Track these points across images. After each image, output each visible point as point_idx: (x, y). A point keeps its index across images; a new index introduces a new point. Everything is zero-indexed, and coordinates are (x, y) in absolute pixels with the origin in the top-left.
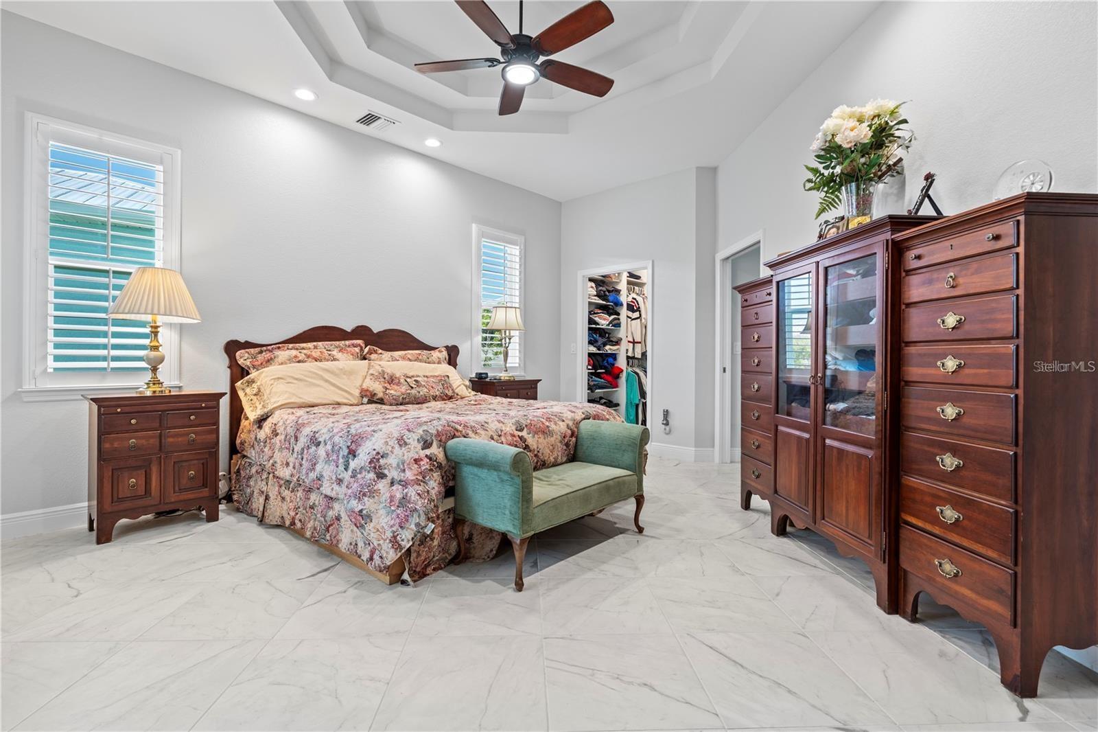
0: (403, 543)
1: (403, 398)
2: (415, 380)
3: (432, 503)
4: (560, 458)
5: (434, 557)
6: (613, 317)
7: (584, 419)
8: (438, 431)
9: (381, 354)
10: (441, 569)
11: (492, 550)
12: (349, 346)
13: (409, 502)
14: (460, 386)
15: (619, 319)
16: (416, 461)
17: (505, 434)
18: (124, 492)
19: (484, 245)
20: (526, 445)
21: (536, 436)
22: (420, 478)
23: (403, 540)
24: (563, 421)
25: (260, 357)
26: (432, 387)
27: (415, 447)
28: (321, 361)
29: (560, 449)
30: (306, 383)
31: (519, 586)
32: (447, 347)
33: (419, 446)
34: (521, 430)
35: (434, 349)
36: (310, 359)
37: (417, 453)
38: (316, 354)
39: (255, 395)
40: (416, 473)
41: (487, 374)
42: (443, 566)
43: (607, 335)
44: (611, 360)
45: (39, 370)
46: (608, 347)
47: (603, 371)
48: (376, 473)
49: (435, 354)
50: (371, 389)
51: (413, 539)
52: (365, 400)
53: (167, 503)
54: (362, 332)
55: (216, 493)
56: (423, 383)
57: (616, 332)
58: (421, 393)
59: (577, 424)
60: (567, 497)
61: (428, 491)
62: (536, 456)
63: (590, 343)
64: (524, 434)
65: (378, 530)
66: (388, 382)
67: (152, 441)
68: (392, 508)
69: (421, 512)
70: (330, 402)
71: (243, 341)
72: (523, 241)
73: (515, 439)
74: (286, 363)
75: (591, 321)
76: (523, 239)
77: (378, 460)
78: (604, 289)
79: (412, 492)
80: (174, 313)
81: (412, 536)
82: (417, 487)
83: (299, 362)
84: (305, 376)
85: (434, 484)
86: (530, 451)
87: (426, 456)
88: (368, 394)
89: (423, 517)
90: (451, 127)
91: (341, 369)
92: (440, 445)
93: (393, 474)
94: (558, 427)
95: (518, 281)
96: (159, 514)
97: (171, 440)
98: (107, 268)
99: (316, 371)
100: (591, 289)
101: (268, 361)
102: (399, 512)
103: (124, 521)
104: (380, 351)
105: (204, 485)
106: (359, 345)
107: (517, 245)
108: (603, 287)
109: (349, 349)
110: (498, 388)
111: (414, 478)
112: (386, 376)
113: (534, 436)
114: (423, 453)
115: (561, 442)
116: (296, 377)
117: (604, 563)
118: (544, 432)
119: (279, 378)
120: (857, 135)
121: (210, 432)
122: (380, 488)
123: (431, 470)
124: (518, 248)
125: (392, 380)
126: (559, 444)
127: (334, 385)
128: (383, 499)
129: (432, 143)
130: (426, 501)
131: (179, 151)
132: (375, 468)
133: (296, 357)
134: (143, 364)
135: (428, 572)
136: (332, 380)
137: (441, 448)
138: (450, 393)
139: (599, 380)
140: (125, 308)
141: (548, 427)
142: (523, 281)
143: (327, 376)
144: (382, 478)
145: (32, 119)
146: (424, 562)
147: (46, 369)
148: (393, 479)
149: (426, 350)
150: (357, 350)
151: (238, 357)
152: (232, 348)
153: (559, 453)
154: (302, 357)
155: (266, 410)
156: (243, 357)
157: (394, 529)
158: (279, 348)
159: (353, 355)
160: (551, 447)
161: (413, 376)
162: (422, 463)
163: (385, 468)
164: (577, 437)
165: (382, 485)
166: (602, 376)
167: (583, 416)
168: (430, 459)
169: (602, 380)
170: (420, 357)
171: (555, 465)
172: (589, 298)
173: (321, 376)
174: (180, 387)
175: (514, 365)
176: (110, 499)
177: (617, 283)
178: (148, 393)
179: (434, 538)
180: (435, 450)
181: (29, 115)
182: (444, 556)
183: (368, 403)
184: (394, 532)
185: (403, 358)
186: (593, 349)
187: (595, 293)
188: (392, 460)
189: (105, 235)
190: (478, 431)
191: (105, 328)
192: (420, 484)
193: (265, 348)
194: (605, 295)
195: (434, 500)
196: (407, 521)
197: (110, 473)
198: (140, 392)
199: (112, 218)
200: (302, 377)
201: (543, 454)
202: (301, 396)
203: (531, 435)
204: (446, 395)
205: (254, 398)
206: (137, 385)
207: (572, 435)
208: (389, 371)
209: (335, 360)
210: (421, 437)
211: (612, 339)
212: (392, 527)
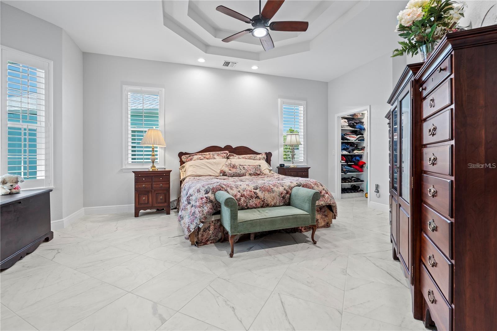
0: (191, 230)
1: (233, 174)
2: (243, 167)
3: (203, 216)
4: (278, 203)
5: (210, 237)
6: (359, 136)
7: (297, 186)
8: (213, 187)
9: (235, 156)
10: (214, 243)
11: (236, 239)
12: (222, 153)
13: (195, 214)
14: (265, 169)
15: (363, 137)
16: (202, 198)
17: (247, 190)
18: (142, 202)
19: (284, 107)
20: (257, 196)
21: (264, 192)
22: (202, 205)
23: (191, 228)
24: (283, 186)
25: (189, 158)
26: (250, 170)
27: (202, 193)
28: (209, 159)
29: (278, 199)
30: (200, 167)
31: (231, 256)
32: (266, 153)
33: (204, 193)
34: (256, 189)
35: (259, 154)
36: (205, 159)
37: (202, 195)
38: (207, 157)
39: (184, 171)
40: (201, 203)
41: (284, 165)
42: (215, 242)
43: (355, 145)
44: (358, 158)
45: (126, 163)
46: (355, 152)
47: (353, 163)
48: (188, 202)
49: (258, 156)
50: (224, 170)
51: (194, 228)
52: (221, 174)
53: (154, 207)
54: (228, 148)
55: (169, 205)
56: (246, 168)
57: (362, 144)
58: (242, 172)
59: (291, 188)
60: (260, 221)
61: (203, 211)
62: (262, 201)
63: (343, 149)
64: (257, 191)
65: (184, 223)
66: (232, 168)
67: (149, 186)
68: (190, 216)
69: (198, 218)
70: (207, 175)
71: (184, 152)
72: (305, 103)
73: (251, 193)
74: (196, 160)
75: (343, 138)
76: (305, 102)
77: (190, 197)
78: (353, 122)
79: (197, 210)
80: (155, 144)
81: (194, 227)
82: (199, 209)
83: (201, 160)
84: (200, 165)
85: (207, 208)
86: (259, 199)
87: (206, 197)
88: (223, 172)
89: (199, 221)
90: (259, 60)
91: (215, 162)
92: (213, 193)
93: (193, 203)
94: (278, 189)
95: (303, 122)
96: (158, 210)
97: (155, 186)
98: (143, 130)
99: (205, 163)
100: (345, 123)
101: (191, 159)
102: (191, 217)
103: (142, 211)
104: (235, 155)
105: (165, 202)
106: (226, 153)
107: (302, 106)
108: (352, 121)
109: (221, 155)
110: (286, 171)
111: (199, 205)
112: (231, 165)
113: (262, 192)
114: (204, 196)
115: (279, 196)
116: (197, 165)
117: (280, 254)
118: (268, 191)
119: (191, 166)
120: (412, 17)
121: (167, 184)
122: (188, 208)
123: (206, 203)
124: (303, 107)
125: (234, 167)
126: (278, 197)
127: (210, 168)
128: (188, 212)
129: (255, 68)
130: (201, 214)
131: (164, 89)
132: (188, 200)
133: (200, 158)
134: (150, 161)
135: (208, 243)
136: (210, 167)
137: (213, 194)
138: (259, 173)
139: (350, 168)
140: (147, 143)
141: (272, 189)
142: (305, 122)
143: (209, 165)
144: (189, 204)
145: (124, 87)
146: (206, 239)
147: (128, 162)
148: (193, 205)
149: (256, 154)
150: (225, 155)
151: (182, 158)
152: (181, 154)
153: (278, 200)
154: (202, 158)
155: (184, 177)
156: (184, 158)
157: (189, 224)
158: (196, 154)
159: (222, 157)
160: (272, 198)
161: (243, 165)
162: (203, 199)
163: (191, 200)
164: (290, 195)
165: (189, 207)
166: (352, 166)
167: (296, 185)
168: (207, 198)
169: (352, 168)
170: (251, 158)
171: (275, 206)
172: (342, 127)
173: (206, 165)
174: (165, 168)
175: (300, 160)
176: (138, 204)
177: (362, 118)
178: (151, 170)
179: (210, 230)
180: (210, 195)
181: (123, 86)
182: (216, 238)
183: (222, 176)
184: (189, 225)
185: (243, 158)
186: (345, 153)
187: (348, 125)
188: (193, 198)
189: (142, 119)
190: (233, 189)
191: (142, 149)
192: (201, 208)
193: (191, 155)
194: (354, 125)
195: (204, 215)
196: (193, 221)
197: (138, 195)
198: (149, 170)
199: (144, 114)
200: (199, 165)
201: (267, 201)
202: (196, 172)
203: (261, 192)
204: (257, 173)
205: (184, 172)
206: (148, 167)
207: (287, 193)
208: (233, 163)
209: (215, 159)
210: (206, 189)
211: (358, 147)
212: (188, 223)
